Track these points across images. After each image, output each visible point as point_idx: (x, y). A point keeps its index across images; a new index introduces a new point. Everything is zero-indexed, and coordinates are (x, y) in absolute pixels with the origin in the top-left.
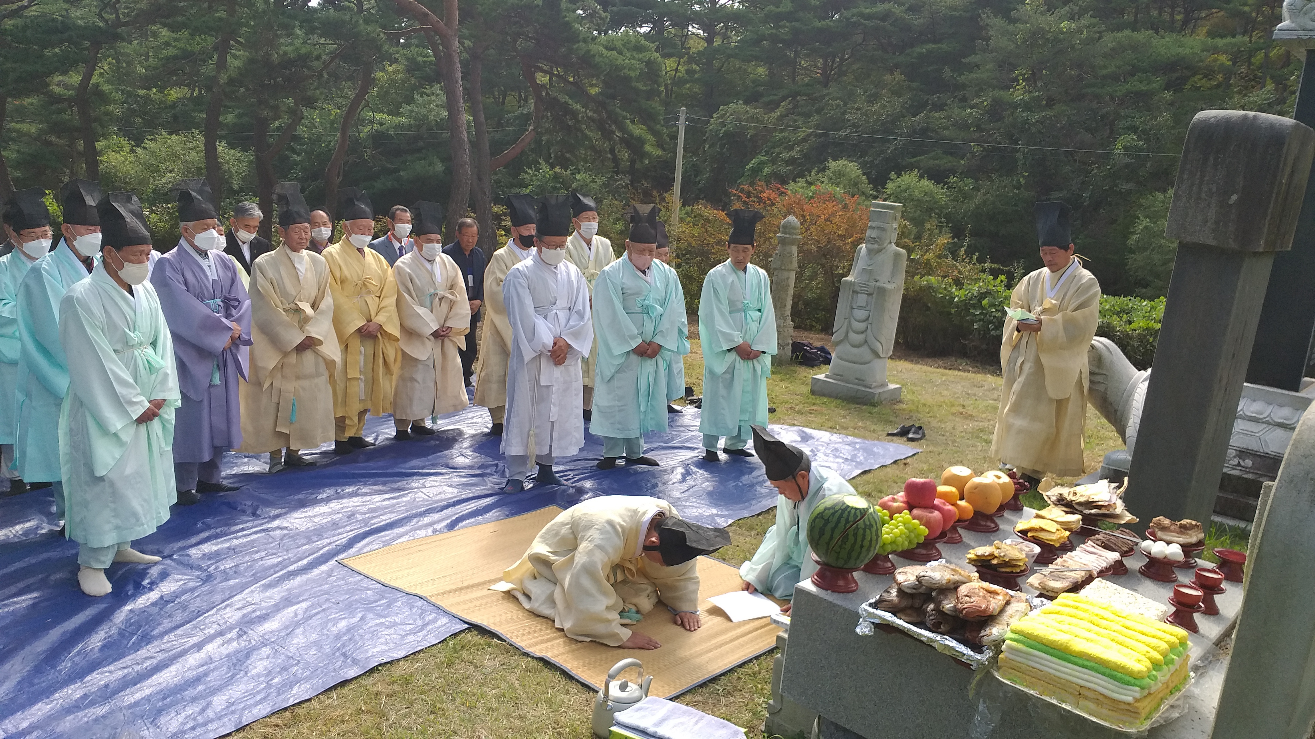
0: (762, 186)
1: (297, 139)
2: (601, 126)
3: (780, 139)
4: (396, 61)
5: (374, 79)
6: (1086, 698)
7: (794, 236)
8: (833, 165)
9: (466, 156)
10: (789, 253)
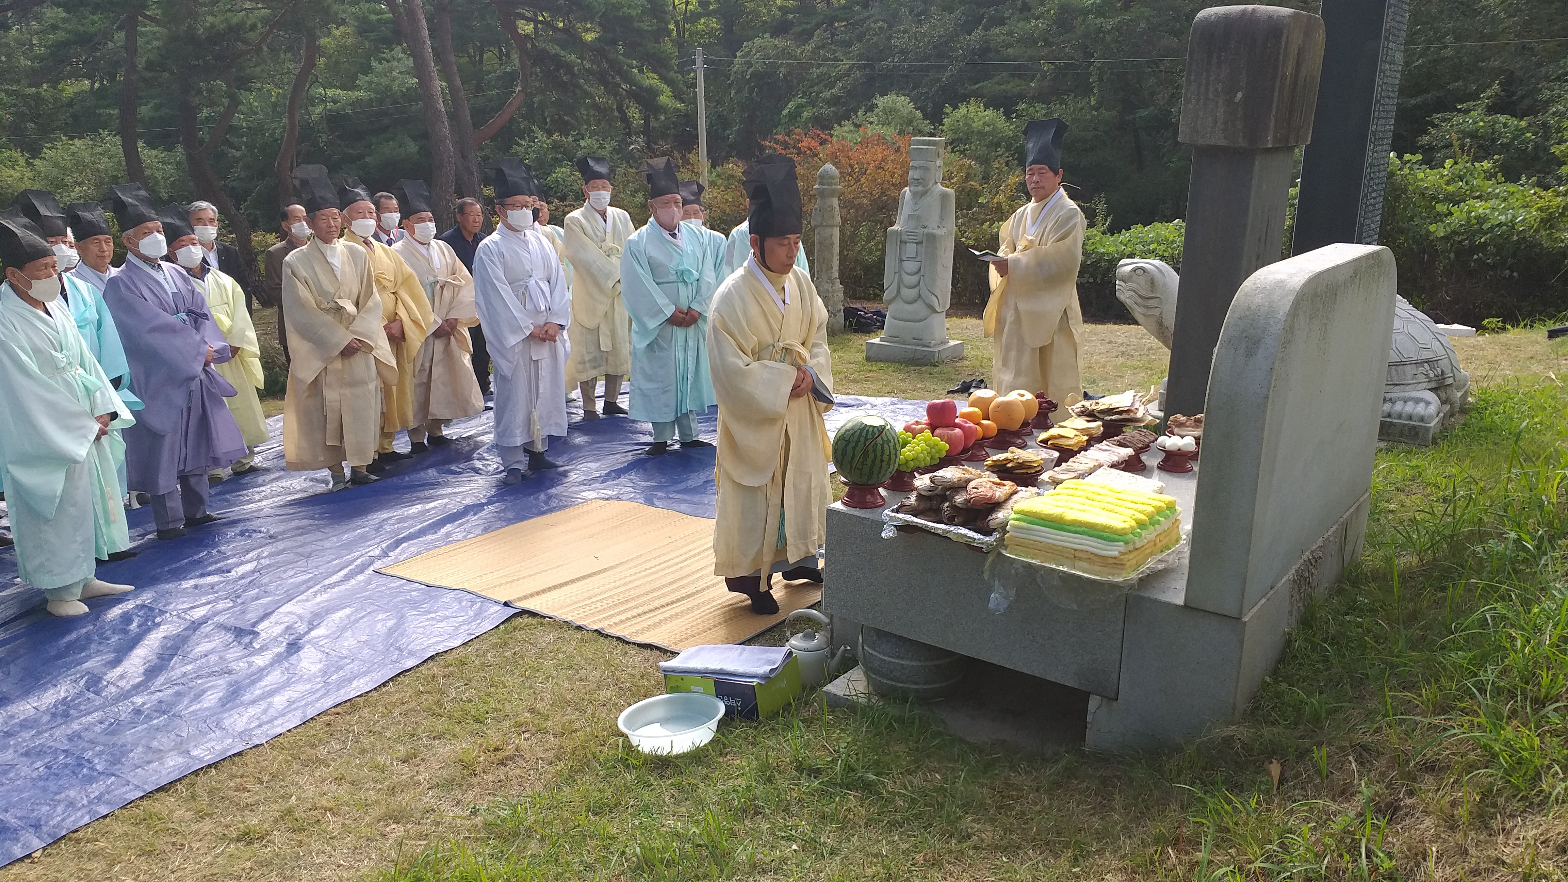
0: (799, 135)
1: (234, 130)
2: (602, 79)
3: (818, 76)
4: (343, 22)
5: (319, 47)
6: (1080, 559)
7: (834, 187)
8: (881, 101)
9: (445, 129)
10: (829, 206)
